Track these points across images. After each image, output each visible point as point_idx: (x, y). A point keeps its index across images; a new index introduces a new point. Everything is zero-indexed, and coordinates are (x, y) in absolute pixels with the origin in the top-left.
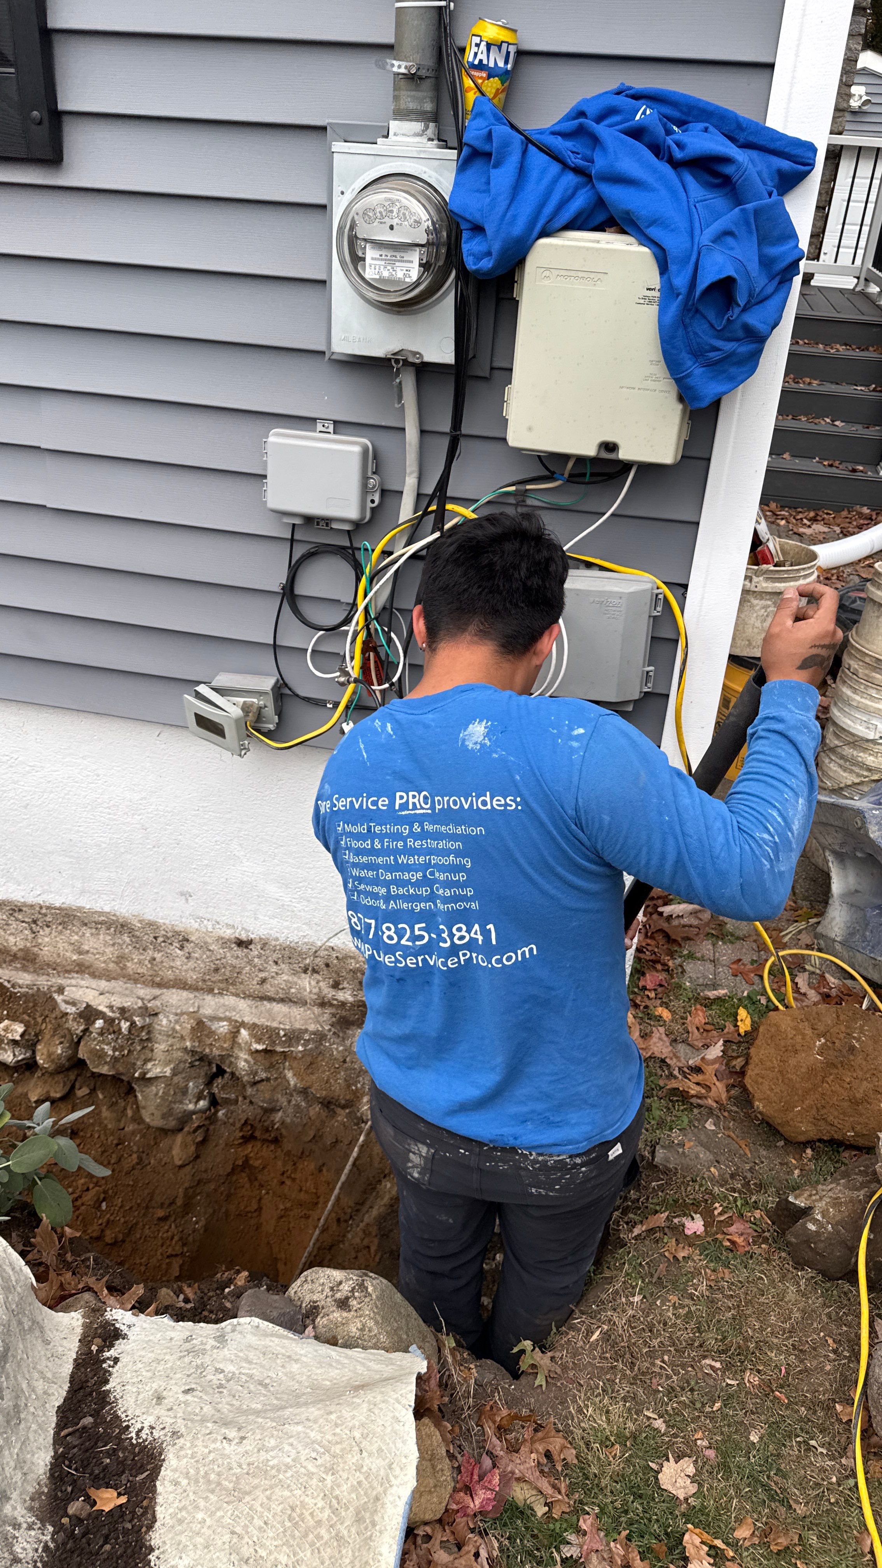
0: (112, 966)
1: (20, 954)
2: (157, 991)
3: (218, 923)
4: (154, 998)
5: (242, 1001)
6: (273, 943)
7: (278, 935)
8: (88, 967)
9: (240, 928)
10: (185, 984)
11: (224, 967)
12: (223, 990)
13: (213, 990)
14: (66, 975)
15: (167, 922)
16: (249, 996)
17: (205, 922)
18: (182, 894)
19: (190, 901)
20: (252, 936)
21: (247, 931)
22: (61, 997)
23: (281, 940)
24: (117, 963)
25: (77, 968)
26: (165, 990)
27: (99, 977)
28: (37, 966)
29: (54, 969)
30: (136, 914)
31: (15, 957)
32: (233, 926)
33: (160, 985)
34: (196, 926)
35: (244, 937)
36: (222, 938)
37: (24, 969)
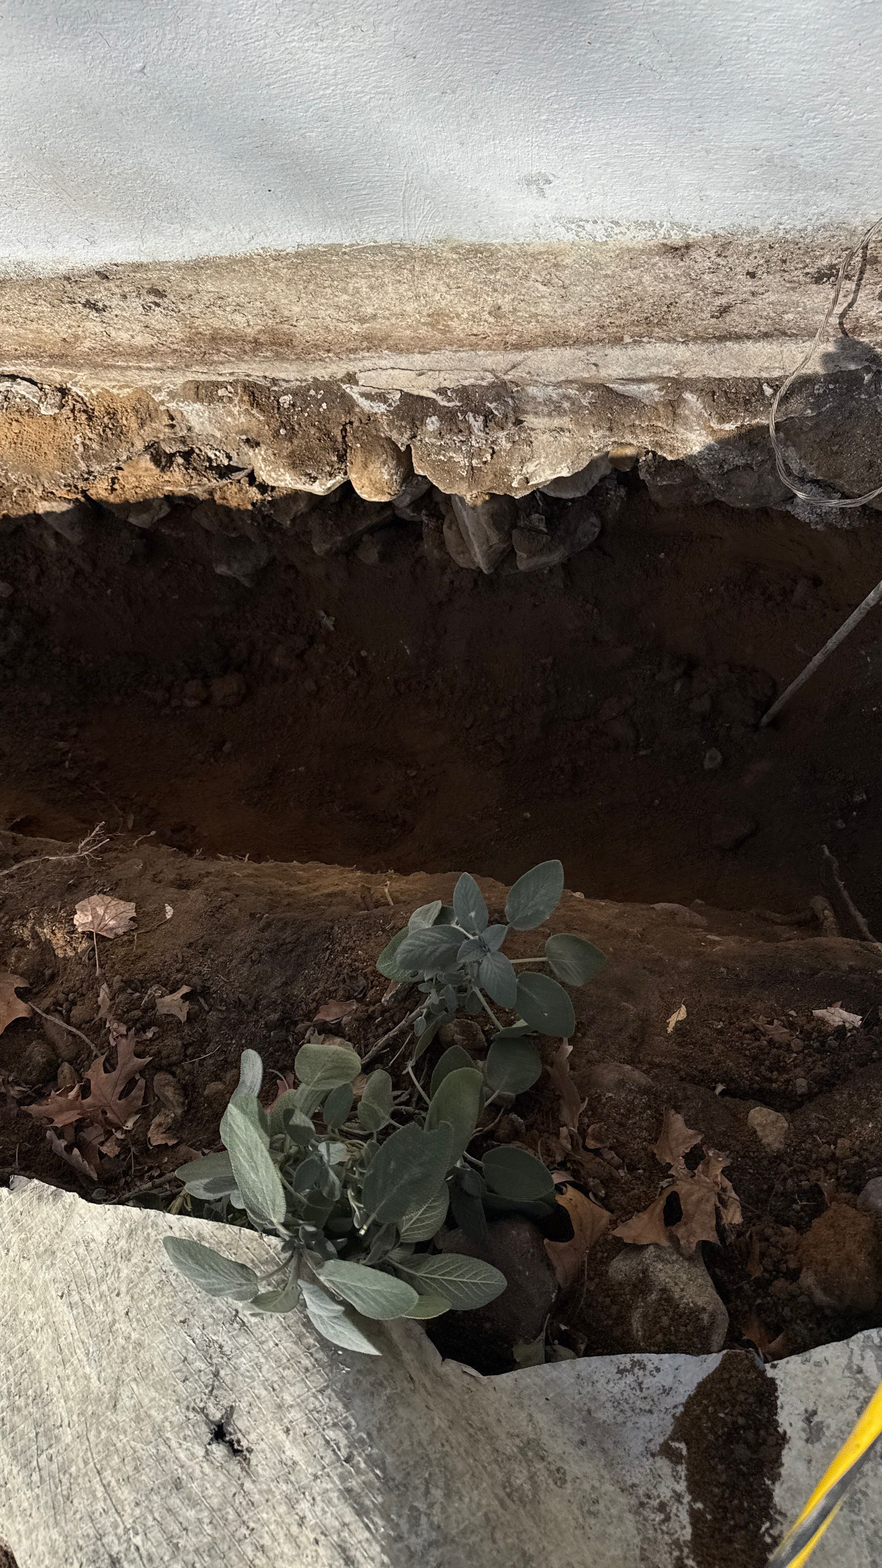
0: (423, 331)
1: (263, 338)
2: (517, 357)
3: (617, 224)
4: (514, 367)
5: (682, 347)
6: (746, 240)
7: (757, 223)
8: (384, 339)
9: (667, 225)
10: (566, 337)
11: (641, 300)
12: (641, 336)
13: (622, 339)
14: (352, 356)
15: (509, 241)
16: (695, 339)
17: (589, 227)
18: (529, 181)
19: (548, 192)
20: (694, 235)
21: (682, 227)
22: (356, 389)
23: (764, 231)
24: (432, 325)
25: (365, 344)
26: (530, 353)
27: (409, 351)
28: (299, 350)
29: (329, 351)
30: (442, 236)
31: (257, 343)
32: (652, 223)
33: (518, 347)
34: (571, 236)
35: (676, 239)
36: (629, 250)
37: (279, 357)
